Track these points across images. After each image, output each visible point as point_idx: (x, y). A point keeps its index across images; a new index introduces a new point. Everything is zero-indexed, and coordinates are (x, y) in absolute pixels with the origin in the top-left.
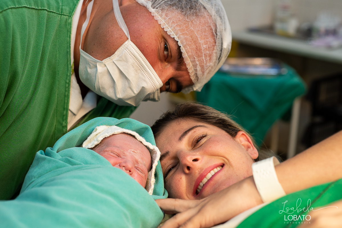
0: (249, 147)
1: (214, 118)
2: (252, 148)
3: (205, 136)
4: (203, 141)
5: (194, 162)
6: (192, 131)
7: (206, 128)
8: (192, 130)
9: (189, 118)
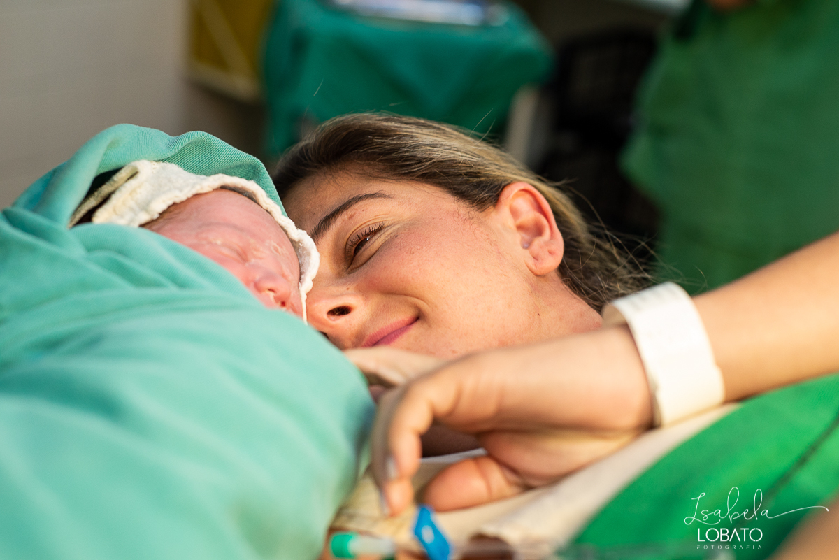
0: (538, 231)
1: (418, 163)
2: (547, 232)
3: (380, 229)
4: (378, 241)
5: (333, 317)
6: (344, 216)
7: (385, 201)
8: (345, 212)
9: (340, 169)
